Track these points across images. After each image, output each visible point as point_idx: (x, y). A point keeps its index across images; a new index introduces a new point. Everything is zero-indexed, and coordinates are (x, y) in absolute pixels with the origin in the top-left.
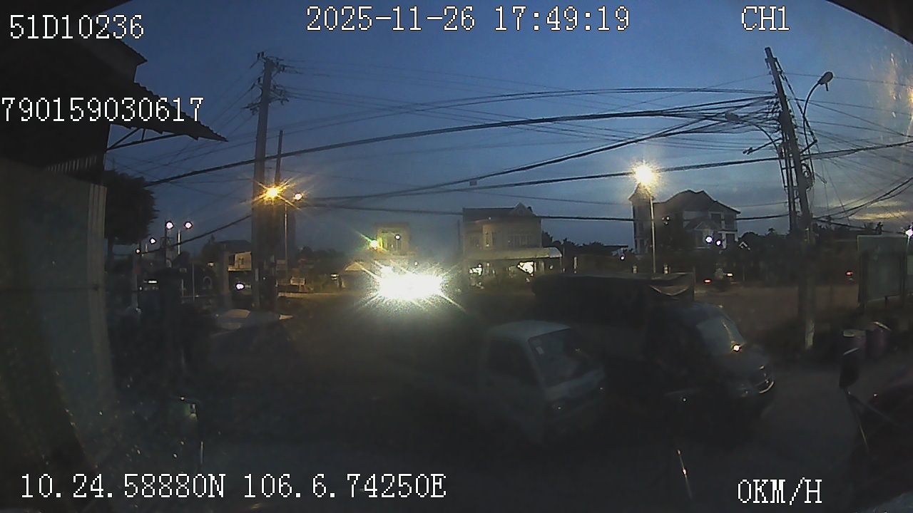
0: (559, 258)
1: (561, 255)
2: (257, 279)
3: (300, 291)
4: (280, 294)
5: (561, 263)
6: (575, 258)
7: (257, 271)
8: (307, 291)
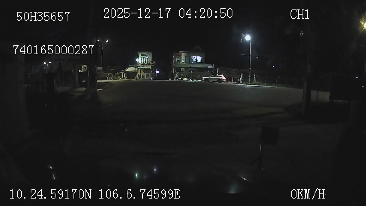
0: (211, 68)
1: (212, 67)
2: (89, 75)
3: (107, 79)
4: (98, 81)
5: (212, 70)
6: (218, 68)
7: (89, 72)
8: (110, 79)
